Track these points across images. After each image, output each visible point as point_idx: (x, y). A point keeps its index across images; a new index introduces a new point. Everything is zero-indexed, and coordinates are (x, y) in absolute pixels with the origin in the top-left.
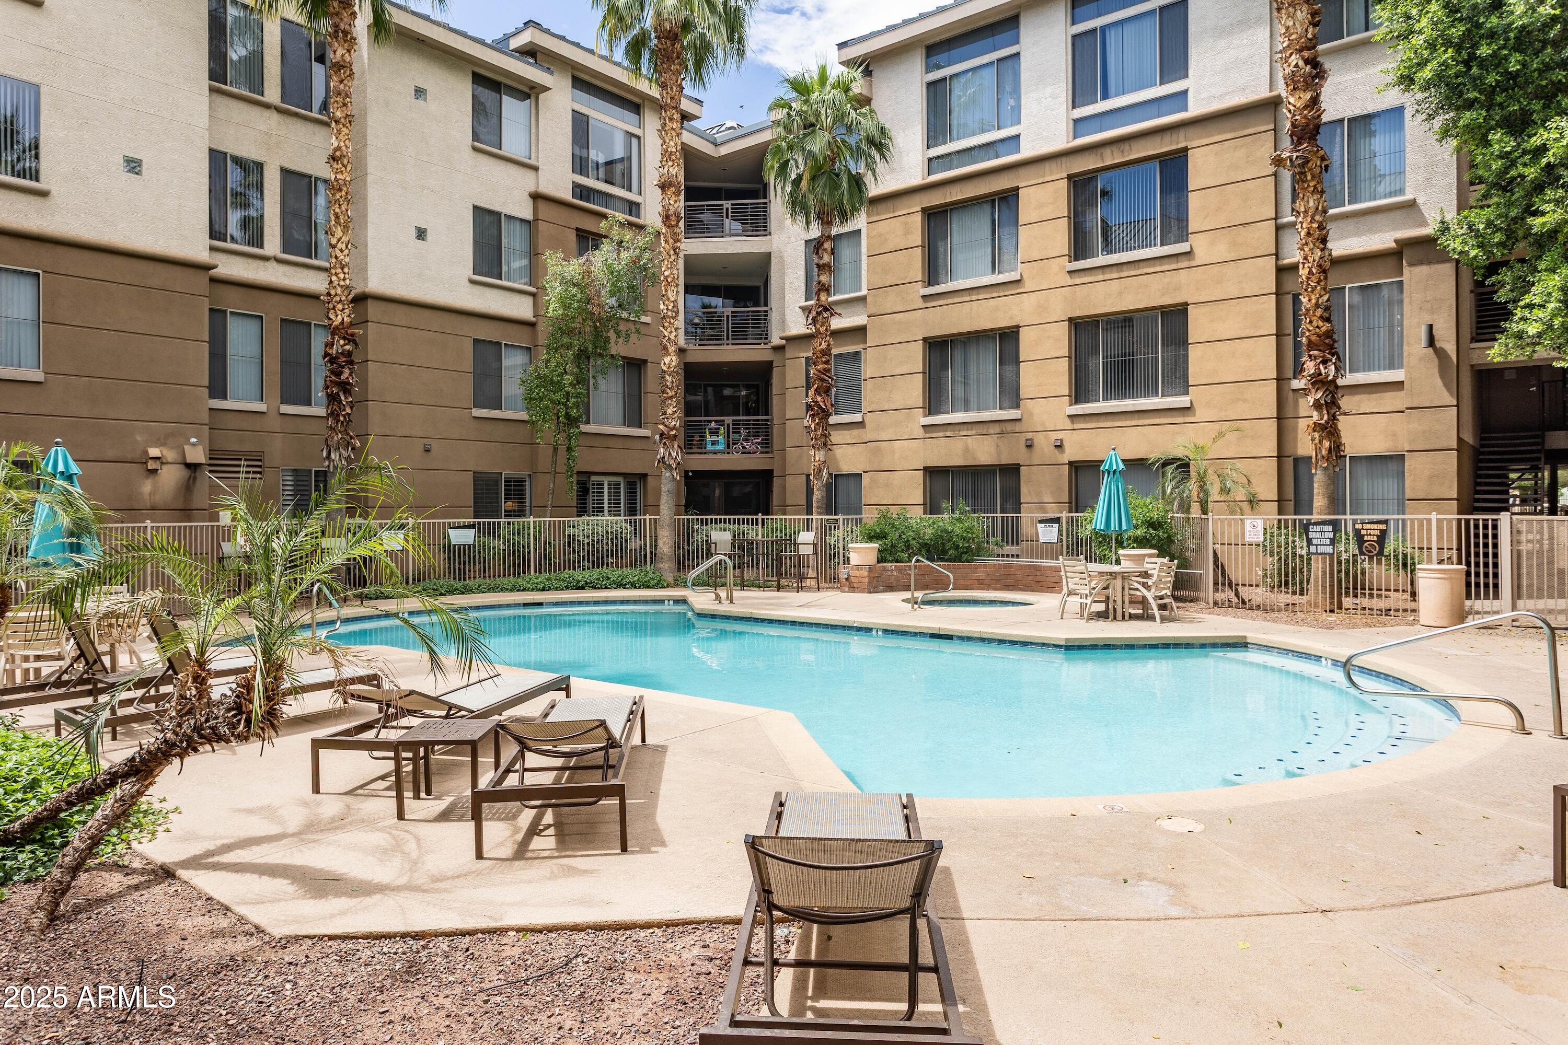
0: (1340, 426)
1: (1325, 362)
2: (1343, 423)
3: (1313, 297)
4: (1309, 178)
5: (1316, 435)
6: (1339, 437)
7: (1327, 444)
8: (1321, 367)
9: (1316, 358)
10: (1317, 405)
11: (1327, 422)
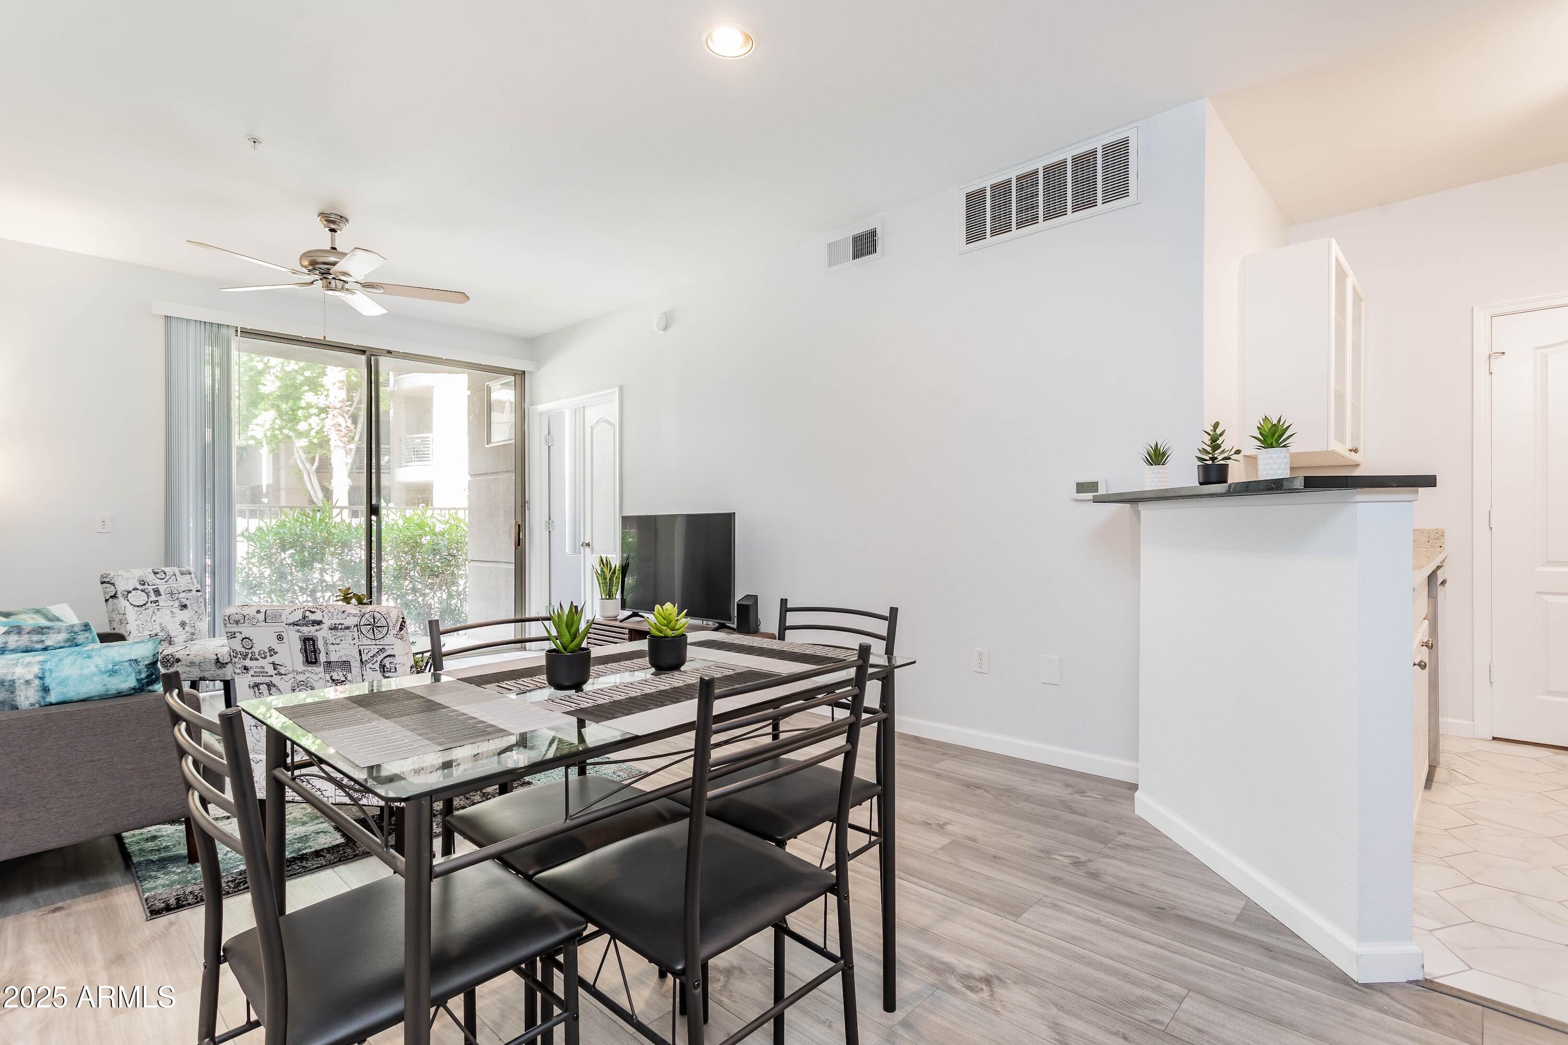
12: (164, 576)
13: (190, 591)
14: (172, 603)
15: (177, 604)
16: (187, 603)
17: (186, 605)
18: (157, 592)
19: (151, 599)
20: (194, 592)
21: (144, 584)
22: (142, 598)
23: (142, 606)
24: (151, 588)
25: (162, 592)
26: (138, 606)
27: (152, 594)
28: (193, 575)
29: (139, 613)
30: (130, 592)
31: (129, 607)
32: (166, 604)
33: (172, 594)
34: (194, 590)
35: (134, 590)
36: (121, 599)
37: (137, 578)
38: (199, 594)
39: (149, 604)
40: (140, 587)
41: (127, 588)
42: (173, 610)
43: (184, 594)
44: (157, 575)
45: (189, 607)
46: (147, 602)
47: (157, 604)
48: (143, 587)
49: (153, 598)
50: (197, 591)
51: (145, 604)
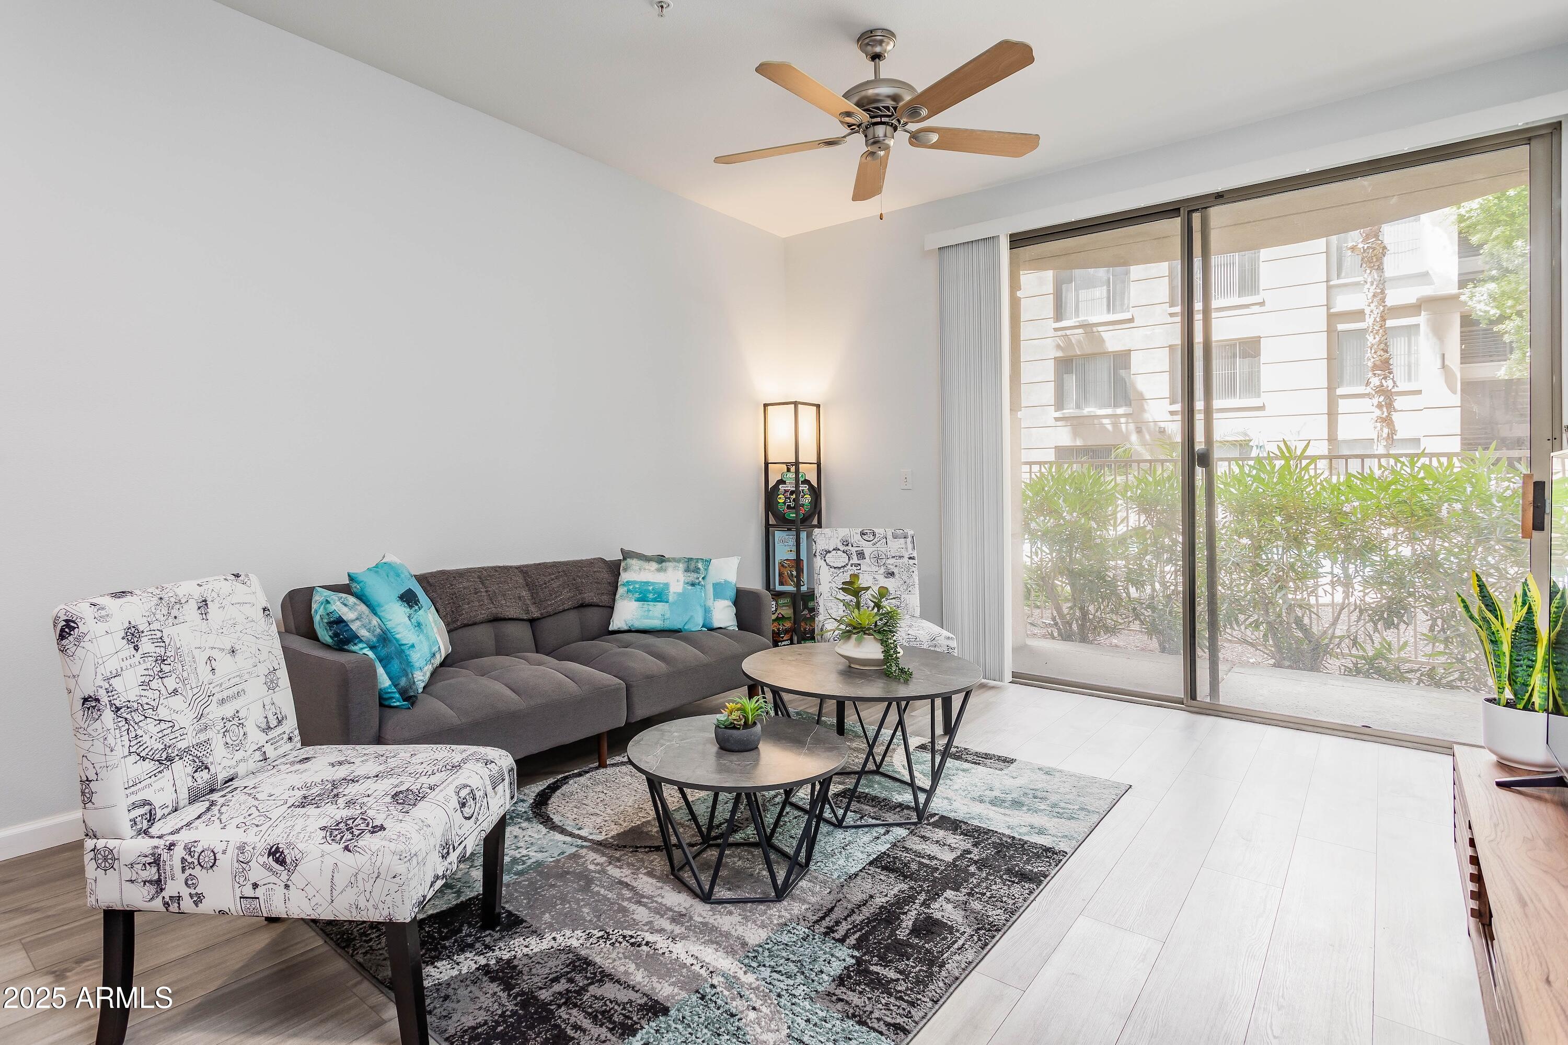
0: (1394, 418)
1: (1385, 378)
2: (1395, 417)
3: (1377, 336)
4: (1375, 260)
5: (1378, 425)
6: (1394, 426)
7: (1386, 430)
8: (1383, 381)
9: (1379, 375)
10: (1379, 406)
11: (1387, 416)
12: (872, 538)
13: (901, 557)
14: (875, 569)
15: (882, 570)
16: (896, 571)
17: (893, 573)
18: (861, 555)
19: (851, 562)
20: (906, 560)
21: (847, 545)
22: (842, 560)
23: (839, 568)
24: (854, 550)
25: (867, 555)
26: (835, 568)
27: (855, 557)
28: (909, 540)
29: (835, 575)
30: (830, 552)
31: (825, 568)
32: (869, 569)
33: (878, 558)
34: (907, 556)
35: (834, 550)
36: (818, 557)
37: (840, 538)
38: (911, 562)
39: (849, 567)
40: (842, 548)
41: (826, 548)
42: (876, 576)
43: (893, 560)
44: (865, 537)
45: (897, 576)
46: (847, 565)
47: (859, 568)
48: (846, 548)
49: (855, 560)
50: (910, 558)
51: (844, 566)
